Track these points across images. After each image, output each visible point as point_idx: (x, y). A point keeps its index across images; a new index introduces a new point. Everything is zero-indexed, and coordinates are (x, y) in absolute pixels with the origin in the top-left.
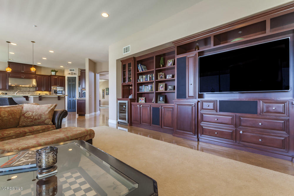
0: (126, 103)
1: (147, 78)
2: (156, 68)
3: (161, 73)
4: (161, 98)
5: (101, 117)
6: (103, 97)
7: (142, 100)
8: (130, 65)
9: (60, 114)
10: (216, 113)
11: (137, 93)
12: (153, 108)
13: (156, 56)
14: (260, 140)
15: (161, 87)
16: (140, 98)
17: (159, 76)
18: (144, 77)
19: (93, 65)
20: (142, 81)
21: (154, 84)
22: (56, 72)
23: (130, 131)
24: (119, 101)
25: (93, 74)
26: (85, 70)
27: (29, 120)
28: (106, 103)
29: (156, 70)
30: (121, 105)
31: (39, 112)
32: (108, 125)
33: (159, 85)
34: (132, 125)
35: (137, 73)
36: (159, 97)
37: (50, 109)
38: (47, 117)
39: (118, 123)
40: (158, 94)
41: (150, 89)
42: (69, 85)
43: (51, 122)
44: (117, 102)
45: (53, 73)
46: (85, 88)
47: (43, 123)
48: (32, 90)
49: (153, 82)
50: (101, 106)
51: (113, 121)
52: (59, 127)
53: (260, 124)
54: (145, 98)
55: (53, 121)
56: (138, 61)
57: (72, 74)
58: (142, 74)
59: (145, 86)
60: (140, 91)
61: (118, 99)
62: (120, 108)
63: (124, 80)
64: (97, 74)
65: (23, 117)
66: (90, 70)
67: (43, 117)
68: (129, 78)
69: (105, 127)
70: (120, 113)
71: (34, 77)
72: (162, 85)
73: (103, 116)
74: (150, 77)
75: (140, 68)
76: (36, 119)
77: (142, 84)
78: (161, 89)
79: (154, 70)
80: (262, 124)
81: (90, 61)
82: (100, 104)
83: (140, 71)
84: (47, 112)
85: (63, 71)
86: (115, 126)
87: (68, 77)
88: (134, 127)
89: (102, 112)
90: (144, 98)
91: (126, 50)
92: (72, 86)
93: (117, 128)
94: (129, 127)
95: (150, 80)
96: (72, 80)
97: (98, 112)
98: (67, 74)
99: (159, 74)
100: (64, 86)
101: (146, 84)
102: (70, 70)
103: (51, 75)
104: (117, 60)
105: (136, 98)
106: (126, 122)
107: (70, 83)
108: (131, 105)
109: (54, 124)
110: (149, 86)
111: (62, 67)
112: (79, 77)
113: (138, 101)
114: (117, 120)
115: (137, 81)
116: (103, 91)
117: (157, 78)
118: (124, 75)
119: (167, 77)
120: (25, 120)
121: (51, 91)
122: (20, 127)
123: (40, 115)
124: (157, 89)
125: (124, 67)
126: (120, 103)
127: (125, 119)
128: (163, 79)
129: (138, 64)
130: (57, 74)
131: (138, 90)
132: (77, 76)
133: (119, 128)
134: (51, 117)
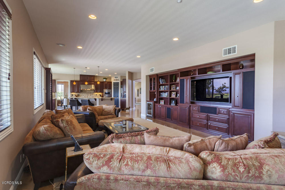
0: (151, 104)
1: (165, 88)
2: (170, 82)
3: (173, 86)
4: (173, 102)
5: (136, 112)
6: (138, 95)
7: (162, 102)
8: (154, 79)
9: (118, 111)
10: (198, 113)
11: (159, 98)
12: (167, 108)
13: (170, 75)
14: (217, 128)
15: (174, 95)
16: (161, 101)
17: (172, 88)
18: (164, 87)
19: (131, 75)
20: (162, 90)
21: (169, 92)
22: (106, 79)
23: (154, 121)
24: (148, 102)
25: (131, 81)
26: (126, 79)
27: (106, 113)
28: (140, 101)
29: (170, 84)
30: (149, 105)
31: (110, 109)
32: (140, 117)
33: (172, 93)
34: (155, 118)
35: (158, 84)
36: (172, 101)
37: (113, 108)
38: (113, 111)
39: (147, 116)
40: (171, 99)
41: (167, 95)
42: (114, 88)
43: (114, 114)
44: (146, 103)
45: (104, 80)
46: (126, 92)
47: (111, 114)
48: (92, 92)
49: (168, 91)
50: (136, 102)
51: (143, 115)
52: (118, 116)
53: (217, 120)
54: (165, 101)
55: (115, 113)
56: (159, 77)
57: (116, 80)
58: (162, 85)
59: (164, 93)
60: (161, 96)
61: (147, 101)
62: (148, 107)
63: (151, 89)
64: (133, 81)
65: (103, 111)
66: (129, 78)
67: (111, 111)
68: (154, 87)
69: (138, 118)
70: (148, 109)
71: (93, 83)
72: (174, 93)
73: (138, 111)
74: (167, 88)
75: (160, 81)
76: (108, 113)
77: (162, 92)
78: (173, 96)
79: (169, 83)
80: (218, 120)
81: (129, 72)
82: (135, 100)
83: (161, 83)
84: (113, 109)
85: (110, 78)
86: (145, 118)
87: (114, 82)
88: (156, 119)
89: (137, 108)
90: (163, 101)
91: (152, 70)
92: (116, 89)
93: (146, 119)
94: (153, 119)
95: (167, 90)
96: (116, 84)
97: (134, 108)
98: (113, 81)
99: (172, 86)
100: (111, 89)
101: (165, 92)
102: (115, 77)
103: (103, 82)
104: (146, 76)
105: (158, 101)
106: (152, 116)
107: (115, 87)
108: (155, 105)
109: (116, 115)
110: (167, 93)
111: (110, 75)
112: (121, 82)
113: (159, 103)
114: (146, 114)
115: (159, 90)
116: (138, 90)
117: (170, 89)
118: (151, 85)
119: (177, 89)
120: (105, 112)
121: (103, 92)
122: (103, 115)
123: (110, 111)
124: (170, 96)
125: (151, 80)
126: (148, 104)
127: (151, 114)
128: (175, 90)
129: (159, 78)
130: (107, 81)
131: (160, 95)
132: (119, 82)
133: (147, 119)
134: (114, 112)
